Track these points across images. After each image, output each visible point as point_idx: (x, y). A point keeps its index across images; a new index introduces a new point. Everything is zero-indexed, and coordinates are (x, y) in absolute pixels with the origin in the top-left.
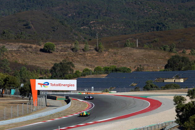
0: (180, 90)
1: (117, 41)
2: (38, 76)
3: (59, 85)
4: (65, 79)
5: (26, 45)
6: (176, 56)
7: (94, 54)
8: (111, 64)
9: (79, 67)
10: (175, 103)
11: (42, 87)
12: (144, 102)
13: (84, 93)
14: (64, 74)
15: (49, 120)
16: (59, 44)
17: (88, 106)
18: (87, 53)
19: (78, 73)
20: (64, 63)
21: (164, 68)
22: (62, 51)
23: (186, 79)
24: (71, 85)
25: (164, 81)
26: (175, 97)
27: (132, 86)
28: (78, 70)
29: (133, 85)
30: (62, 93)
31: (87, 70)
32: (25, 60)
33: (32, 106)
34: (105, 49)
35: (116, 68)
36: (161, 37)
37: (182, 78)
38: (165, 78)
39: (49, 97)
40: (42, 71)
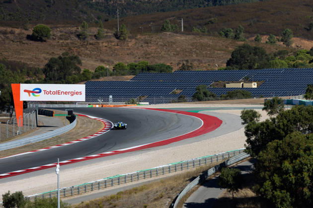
0: (251, 100)
1: (149, 22)
2: (23, 78)
3: (58, 92)
4: (66, 83)
5: (5, 29)
6: (244, 47)
7: (113, 44)
8: (141, 59)
9: (89, 64)
10: (243, 122)
11: (30, 95)
12: (193, 120)
13: (97, 106)
14: (65, 75)
15: (42, 148)
16: (57, 28)
17: (103, 126)
18: (102, 41)
19: (87, 73)
20: (65, 58)
21: (225, 65)
22: (61, 39)
23: (261, 83)
24: (77, 93)
25: (225, 86)
26: (243, 111)
27: (174, 94)
28: (87, 69)
29: (176, 93)
30: (62, 106)
31: (102, 68)
32: (3, 53)
33: (14, 126)
34: (130, 35)
35: (149, 64)
36: (221, 15)
37: (254, 81)
38: (227, 82)
39: (42, 112)
40: (31, 71)
